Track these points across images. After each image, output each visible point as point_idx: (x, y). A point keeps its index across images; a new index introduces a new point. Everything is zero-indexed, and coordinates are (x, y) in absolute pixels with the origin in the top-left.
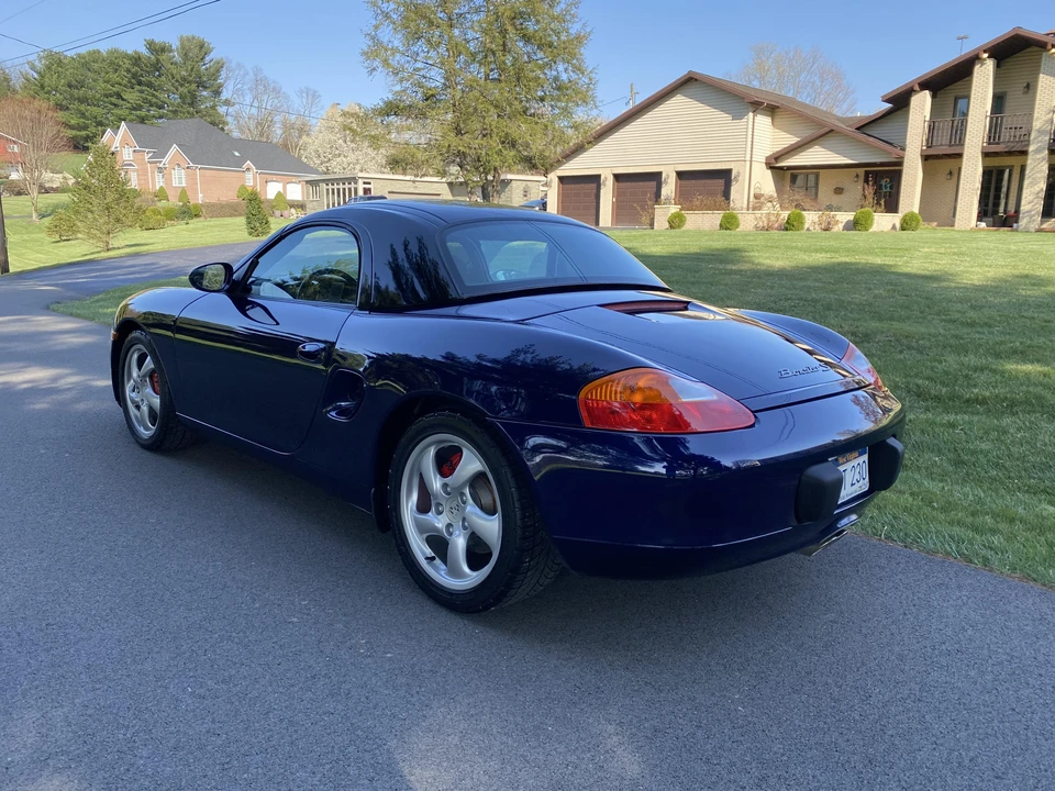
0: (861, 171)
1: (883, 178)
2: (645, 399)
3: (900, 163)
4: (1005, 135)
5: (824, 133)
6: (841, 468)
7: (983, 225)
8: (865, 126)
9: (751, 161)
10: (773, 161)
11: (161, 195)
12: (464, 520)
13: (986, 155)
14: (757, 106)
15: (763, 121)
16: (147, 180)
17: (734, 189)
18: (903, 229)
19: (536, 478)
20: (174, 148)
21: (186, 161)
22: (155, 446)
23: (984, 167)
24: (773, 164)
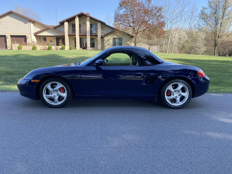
0: (55, 37)
3: (64, 36)
4: (82, 32)
5: (47, 29)
7: (81, 49)
9: (31, 34)
10: (35, 34)
13: (80, 35)
14: (30, 21)
15: (32, 25)
17: (27, 40)
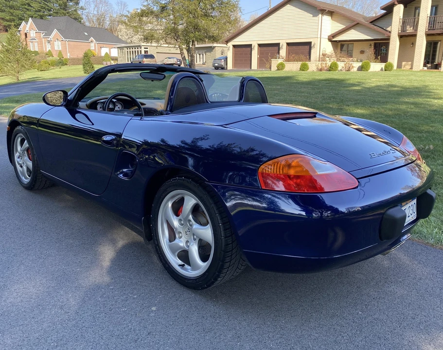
0: (373, 43)
1: (382, 46)
2: (296, 172)
3: (388, 39)
4: (437, 26)
5: (355, 24)
6: (403, 208)
7: (426, 68)
8: (374, 21)
9: (320, 38)
10: (332, 38)
11: (49, 54)
12: (194, 235)
13: (428, 35)
14: (323, 11)
15: (327, 19)
16: (42, 47)
17: (312, 51)
18: (385, 70)
19: (232, 214)
20: (55, 31)
21: (61, 37)
22: (30, 187)
23: (427, 41)
24: (331, 39)
